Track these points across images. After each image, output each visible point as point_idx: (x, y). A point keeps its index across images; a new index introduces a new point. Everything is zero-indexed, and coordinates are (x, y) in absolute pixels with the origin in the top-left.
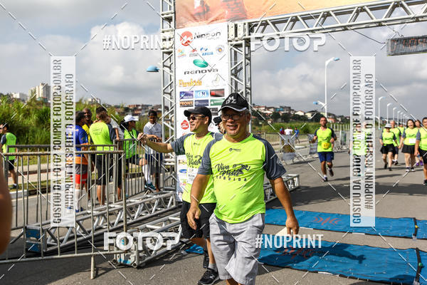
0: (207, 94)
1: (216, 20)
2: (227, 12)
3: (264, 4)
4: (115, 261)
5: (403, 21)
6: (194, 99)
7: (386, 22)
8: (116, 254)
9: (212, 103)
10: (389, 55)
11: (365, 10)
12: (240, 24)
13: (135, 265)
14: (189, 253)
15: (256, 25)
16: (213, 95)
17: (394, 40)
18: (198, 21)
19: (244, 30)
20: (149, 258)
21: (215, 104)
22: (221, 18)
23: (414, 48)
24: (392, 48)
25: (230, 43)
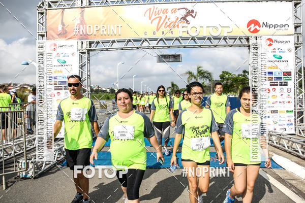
0: (66, 78)
1: (71, 38)
4: (19, 176)
5: (163, 47)
6: (58, 81)
8: (19, 172)
10: (158, 62)
11: (147, 41)
12: (85, 42)
13: (32, 177)
14: (63, 166)
15: (93, 43)
19: (87, 45)
20: (40, 172)
22: (74, 38)
24: (159, 59)
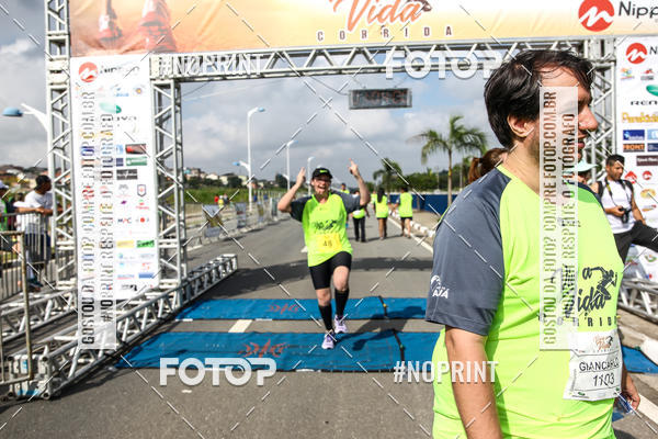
0: (121, 149)
1: (133, 49)
2: (148, 40)
3: (200, 35)
4: (13, 394)
7: (346, 69)
8: (14, 383)
9: (129, 162)
10: (351, 108)
11: (323, 54)
13: (46, 395)
14: (120, 368)
16: (129, 152)
17: (356, 92)
18: (105, 49)
19: (173, 66)
20: (65, 383)
21: (132, 164)
22: (140, 48)
23: (377, 102)
24: (355, 100)
25: (154, 82)
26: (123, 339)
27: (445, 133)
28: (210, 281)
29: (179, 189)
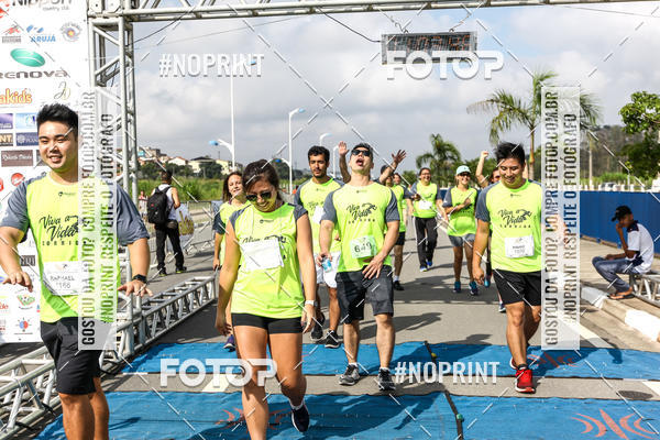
6: (14, 131)
7: (379, 4)
10: (386, 62)
17: (393, 38)
25: (92, 21)
26: (45, 401)
27: (526, 99)
28: (174, 317)
29: (130, 180)
